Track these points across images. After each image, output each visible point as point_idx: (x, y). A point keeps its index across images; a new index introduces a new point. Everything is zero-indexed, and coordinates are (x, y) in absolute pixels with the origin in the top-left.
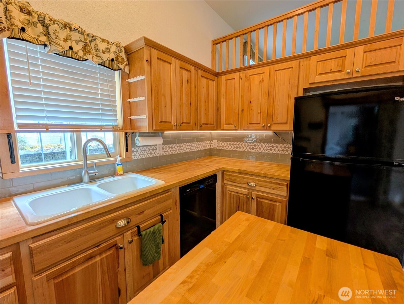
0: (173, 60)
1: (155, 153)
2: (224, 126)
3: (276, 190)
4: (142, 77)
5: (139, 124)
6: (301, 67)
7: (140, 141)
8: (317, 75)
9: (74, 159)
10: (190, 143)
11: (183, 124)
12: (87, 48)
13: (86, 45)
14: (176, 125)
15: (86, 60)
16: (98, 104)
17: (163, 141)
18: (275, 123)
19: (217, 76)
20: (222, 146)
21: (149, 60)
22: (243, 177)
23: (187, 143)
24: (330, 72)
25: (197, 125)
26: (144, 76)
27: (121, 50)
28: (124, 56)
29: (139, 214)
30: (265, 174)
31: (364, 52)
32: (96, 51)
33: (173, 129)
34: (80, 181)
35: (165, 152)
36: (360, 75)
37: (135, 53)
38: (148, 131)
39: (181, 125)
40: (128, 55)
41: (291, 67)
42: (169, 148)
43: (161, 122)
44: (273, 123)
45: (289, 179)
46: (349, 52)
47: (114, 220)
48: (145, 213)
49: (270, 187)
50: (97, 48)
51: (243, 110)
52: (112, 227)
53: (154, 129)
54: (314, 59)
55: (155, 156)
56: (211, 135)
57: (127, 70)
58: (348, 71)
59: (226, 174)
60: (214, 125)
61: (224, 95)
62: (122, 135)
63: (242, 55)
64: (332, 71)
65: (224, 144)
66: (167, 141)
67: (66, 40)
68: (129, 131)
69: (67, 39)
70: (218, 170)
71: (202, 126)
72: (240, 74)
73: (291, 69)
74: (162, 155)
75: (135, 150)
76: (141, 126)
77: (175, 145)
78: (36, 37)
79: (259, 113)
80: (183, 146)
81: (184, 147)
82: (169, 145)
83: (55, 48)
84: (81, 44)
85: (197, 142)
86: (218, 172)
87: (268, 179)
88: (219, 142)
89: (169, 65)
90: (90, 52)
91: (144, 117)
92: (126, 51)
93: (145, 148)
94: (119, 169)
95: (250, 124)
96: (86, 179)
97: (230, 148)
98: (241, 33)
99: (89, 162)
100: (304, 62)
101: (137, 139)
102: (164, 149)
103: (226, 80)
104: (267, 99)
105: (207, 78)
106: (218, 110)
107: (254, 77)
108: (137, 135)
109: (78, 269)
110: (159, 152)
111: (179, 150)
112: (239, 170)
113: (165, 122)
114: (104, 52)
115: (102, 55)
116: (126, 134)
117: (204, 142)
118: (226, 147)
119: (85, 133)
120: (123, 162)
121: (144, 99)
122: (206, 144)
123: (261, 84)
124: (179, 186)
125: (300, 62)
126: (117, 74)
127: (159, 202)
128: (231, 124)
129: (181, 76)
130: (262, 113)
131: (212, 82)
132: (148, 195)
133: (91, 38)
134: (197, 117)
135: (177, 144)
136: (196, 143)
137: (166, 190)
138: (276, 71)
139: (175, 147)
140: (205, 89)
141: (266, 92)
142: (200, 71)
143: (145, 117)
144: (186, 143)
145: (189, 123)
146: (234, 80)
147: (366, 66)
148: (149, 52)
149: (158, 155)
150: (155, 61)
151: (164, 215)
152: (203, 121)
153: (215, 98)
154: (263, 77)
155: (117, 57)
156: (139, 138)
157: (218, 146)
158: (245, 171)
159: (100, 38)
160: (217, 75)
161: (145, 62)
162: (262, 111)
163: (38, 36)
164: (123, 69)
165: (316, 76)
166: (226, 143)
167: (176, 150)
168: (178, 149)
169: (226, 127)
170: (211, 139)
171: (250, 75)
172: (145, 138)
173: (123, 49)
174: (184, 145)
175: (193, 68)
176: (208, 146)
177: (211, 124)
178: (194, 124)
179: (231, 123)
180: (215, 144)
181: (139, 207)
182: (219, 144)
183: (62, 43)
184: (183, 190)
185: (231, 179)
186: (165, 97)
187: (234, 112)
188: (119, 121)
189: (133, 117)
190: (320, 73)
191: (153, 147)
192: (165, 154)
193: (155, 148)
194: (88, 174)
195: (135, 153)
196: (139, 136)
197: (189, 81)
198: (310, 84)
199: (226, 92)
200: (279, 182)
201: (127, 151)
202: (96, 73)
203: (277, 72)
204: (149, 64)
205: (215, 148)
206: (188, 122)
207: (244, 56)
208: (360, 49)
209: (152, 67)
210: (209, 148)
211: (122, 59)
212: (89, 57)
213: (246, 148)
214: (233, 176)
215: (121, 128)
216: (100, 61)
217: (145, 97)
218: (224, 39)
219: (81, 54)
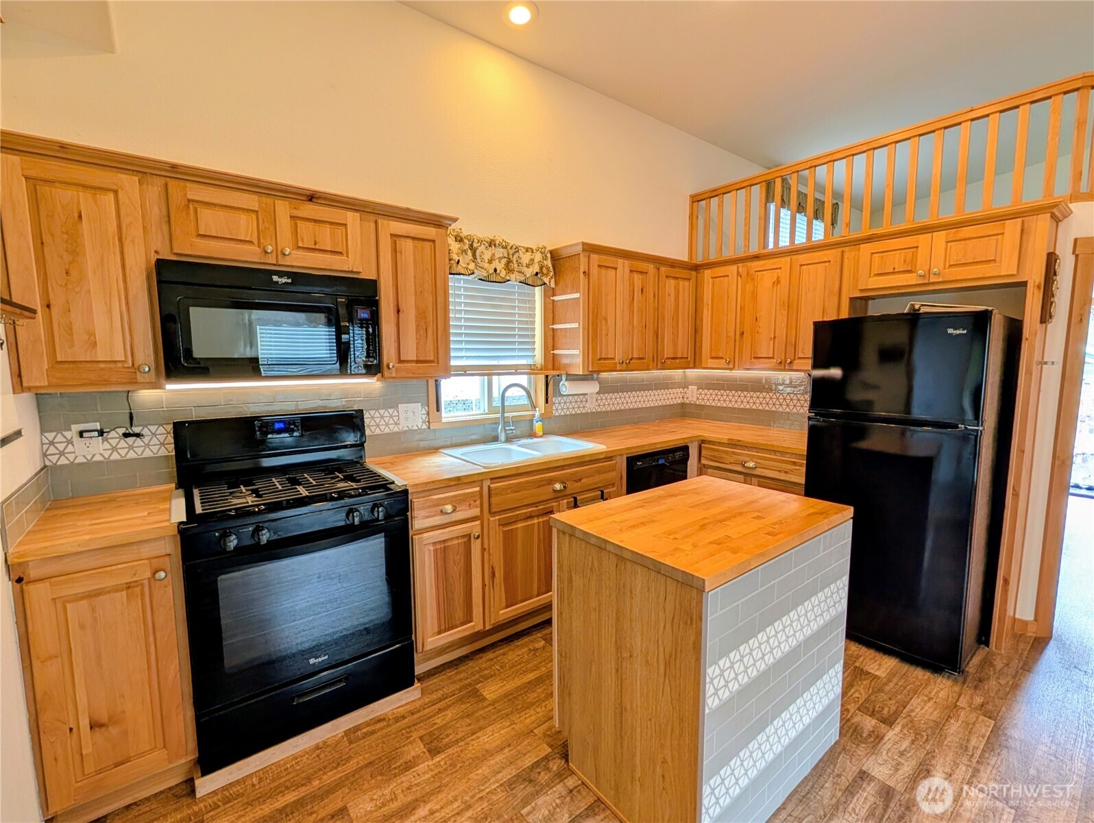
0: (620, 262)
1: (584, 407)
2: (707, 359)
3: (790, 474)
4: (577, 295)
5: (565, 361)
6: (846, 260)
7: (566, 387)
8: (872, 275)
9: (482, 412)
10: (642, 392)
11: (633, 361)
12: (511, 266)
13: (509, 262)
14: (623, 362)
15: (508, 280)
16: (514, 336)
17: (600, 387)
18: (799, 358)
19: (696, 270)
20: (706, 398)
21: (587, 272)
22: (734, 453)
23: (638, 392)
24: (894, 273)
25: (657, 361)
26: (578, 294)
27: (546, 256)
28: (550, 265)
29: (576, 481)
30: (773, 446)
31: (947, 242)
32: (518, 266)
33: (618, 369)
34: (495, 439)
35: (599, 406)
36: (940, 280)
37: (565, 260)
38: (581, 374)
39: (629, 362)
40: (554, 260)
41: (826, 260)
42: (606, 399)
43: (600, 359)
44: (796, 358)
45: (805, 454)
46: (923, 240)
47: (551, 481)
48: (583, 481)
49: (779, 469)
50: (519, 261)
51: (743, 333)
52: (548, 489)
53: (590, 369)
54: (866, 248)
55: (584, 411)
56: (685, 376)
57: (553, 285)
58: (920, 271)
59: (704, 447)
60: (689, 359)
61: (708, 305)
62: (542, 379)
63: (764, 201)
64: (896, 271)
65: (711, 395)
66: (605, 389)
67: (490, 262)
68: (551, 373)
69: (492, 260)
70: (692, 439)
71: (664, 362)
72: (738, 267)
73: (827, 264)
74: (594, 410)
75: (557, 401)
76: (570, 364)
77: (616, 394)
78: (466, 266)
79: (771, 339)
80: (629, 397)
81: (631, 398)
82: (606, 395)
83: (480, 273)
84: (504, 261)
85: (656, 389)
86: (692, 442)
87: (779, 455)
88: (701, 390)
89: (614, 271)
90: (514, 270)
91: (576, 352)
92: (552, 257)
93: (570, 398)
94: (538, 426)
95: (755, 358)
96: (502, 437)
97: (722, 402)
98: (747, 184)
99: (506, 415)
100: (849, 253)
101: (564, 384)
102: (599, 401)
103: (712, 278)
104: (786, 314)
105: (677, 278)
106: (696, 331)
107: (763, 275)
108: (564, 378)
109: (520, 525)
110: (591, 406)
111: (623, 403)
112: (729, 439)
113: (605, 359)
114: (528, 266)
115: (525, 269)
116: (547, 377)
117: (670, 390)
118: (714, 400)
119: (497, 377)
120: (543, 418)
121: (577, 326)
122: (674, 393)
123: (775, 288)
124: (627, 454)
125: (843, 252)
126: (538, 291)
127: (599, 472)
128: (722, 358)
129: (632, 284)
130: (776, 339)
131: (687, 283)
132: (587, 459)
133: (514, 251)
134: (657, 347)
135: (620, 394)
136: (654, 391)
137: (609, 457)
138: (801, 265)
139: (616, 398)
140: (673, 297)
141: (784, 303)
142: (663, 269)
143: (578, 353)
144: (636, 391)
145: (642, 359)
146: (726, 278)
147: (951, 266)
148: (587, 259)
149: (589, 411)
150: (594, 270)
151: (605, 491)
152: (668, 352)
153: (692, 310)
154: (780, 275)
155: (541, 268)
156: (566, 383)
157: (698, 399)
158: (739, 441)
159: (524, 248)
160: (697, 268)
161: (582, 273)
162: (776, 335)
163: (468, 264)
164: (548, 284)
165: (870, 277)
166: (703, 393)
167: (618, 404)
168: (620, 402)
169: (711, 363)
170: (685, 385)
171: (756, 271)
172: (574, 382)
173: (549, 255)
174: (632, 395)
175: (651, 268)
176: (679, 398)
177: (681, 358)
178: (651, 358)
179: (721, 356)
180: (693, 395)
181: (577, 472)
182: (701, 394)
183: (486, 265)
184: (631, 461)
185: (714, 456)
186: (606, 320)
187: (727, 336)
188: (538, 357)
189: (555, 352)
190: (876, 273)
191: (581, 397)
192: (599, 410)
193: (584, 399)
194: (506, 430)
195: (557, 405)
196: (566, 380)
197: (644, 290)
198: (862, 290)
199: (712, 300)
200: (794, 460)
201: (547, 402)
202: (513, 293)
203: (802, 267)
204: (587, 276)
205: (692, 402)
206: (641, 356)
207: (766, 204)
208: (940, 237)
209: (591, 281)
210: (679, 402)
211: (547, 268)
212: (513, 277)
213: (767, 404)
214: (718, 451)
215: (539, 368)
216: (522, 279)
217: (579, 324)
218: (715, 193)
219: (503, 273)
